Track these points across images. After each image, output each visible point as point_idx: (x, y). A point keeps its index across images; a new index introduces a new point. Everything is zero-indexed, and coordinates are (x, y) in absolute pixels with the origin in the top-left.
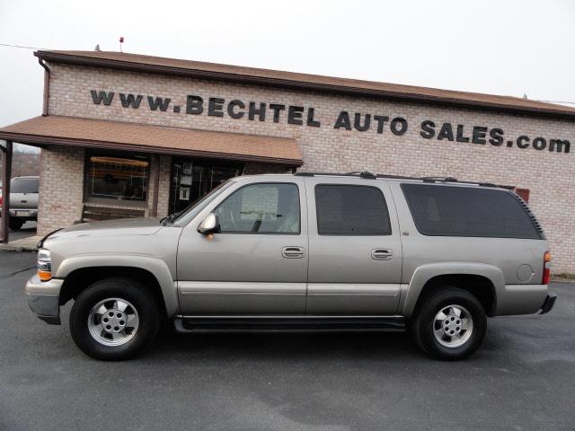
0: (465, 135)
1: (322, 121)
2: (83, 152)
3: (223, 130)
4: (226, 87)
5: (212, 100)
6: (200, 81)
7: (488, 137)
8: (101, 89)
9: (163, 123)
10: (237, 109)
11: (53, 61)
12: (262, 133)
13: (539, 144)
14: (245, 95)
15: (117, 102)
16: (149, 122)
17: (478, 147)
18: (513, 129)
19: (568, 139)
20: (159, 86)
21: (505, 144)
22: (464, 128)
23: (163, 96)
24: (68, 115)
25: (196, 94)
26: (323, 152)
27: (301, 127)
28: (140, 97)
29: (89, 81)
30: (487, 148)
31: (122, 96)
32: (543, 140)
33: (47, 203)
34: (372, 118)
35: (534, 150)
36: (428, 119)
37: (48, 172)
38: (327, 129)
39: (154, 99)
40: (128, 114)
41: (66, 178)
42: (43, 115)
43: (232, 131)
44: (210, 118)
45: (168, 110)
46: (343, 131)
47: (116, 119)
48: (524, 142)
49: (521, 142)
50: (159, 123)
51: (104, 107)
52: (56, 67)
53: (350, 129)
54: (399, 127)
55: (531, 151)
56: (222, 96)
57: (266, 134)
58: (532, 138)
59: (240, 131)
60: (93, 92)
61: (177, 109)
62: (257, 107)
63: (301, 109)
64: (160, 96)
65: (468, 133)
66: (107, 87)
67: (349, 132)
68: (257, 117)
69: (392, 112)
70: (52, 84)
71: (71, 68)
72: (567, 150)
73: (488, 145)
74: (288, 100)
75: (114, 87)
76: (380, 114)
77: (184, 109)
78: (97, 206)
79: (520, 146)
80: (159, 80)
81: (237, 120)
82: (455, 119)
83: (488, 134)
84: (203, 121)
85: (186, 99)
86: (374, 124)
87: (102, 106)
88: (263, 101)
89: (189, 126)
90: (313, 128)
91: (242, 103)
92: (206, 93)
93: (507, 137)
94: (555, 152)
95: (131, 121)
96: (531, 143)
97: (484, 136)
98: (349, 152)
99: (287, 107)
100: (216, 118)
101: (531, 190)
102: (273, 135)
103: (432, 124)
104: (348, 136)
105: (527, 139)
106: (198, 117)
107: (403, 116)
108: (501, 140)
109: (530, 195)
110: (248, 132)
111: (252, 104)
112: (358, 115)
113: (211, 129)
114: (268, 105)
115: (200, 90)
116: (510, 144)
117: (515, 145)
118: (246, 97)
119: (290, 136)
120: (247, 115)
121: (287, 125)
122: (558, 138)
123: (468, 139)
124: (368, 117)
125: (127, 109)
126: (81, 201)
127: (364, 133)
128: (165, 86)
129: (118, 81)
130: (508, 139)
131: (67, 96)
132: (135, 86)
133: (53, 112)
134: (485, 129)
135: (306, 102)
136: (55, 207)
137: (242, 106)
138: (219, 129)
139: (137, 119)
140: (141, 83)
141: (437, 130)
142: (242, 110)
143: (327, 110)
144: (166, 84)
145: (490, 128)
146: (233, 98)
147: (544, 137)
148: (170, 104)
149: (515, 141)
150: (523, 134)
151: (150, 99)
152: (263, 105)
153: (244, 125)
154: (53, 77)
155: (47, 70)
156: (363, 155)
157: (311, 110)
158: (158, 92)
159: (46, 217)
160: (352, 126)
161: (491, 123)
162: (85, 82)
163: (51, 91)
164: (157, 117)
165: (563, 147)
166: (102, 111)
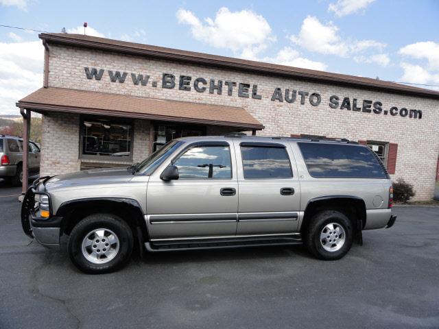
0: (358, 106)
1: (263, 94)
2: (78, 118)
3: (191, 101)
4: (193, 67)
5: (182, 77)
6: (173, 63)
7: (372, 108)
8: (93, 67)
9: (144, 95)
10: (201, 85)
11: (53, 42)
12: (220, 104)
13: (404, 113)
14: (207, 74)
15: (106, 78)
16: (132, 94)
17: (366, 114)
18: (388, 102)
19: (421, 109)
20: (140, 65)
21: (383, 112)
22: (358, 101)
23: (144, 73)
24: (65, 87)
25: (170, 72)
26: (264, 118)
27: (248, 99)
28: (125, 74)
29: (83, 60)
30: (372, 115)
31: (110, 73)
32: (406, 110)
33: (48, 160)
34: (297, 93)
35: (400, 117)
36: (334, 94)
37: (48, 135)
38: (266, 101)
39: (137, 76)
40: (115, 87)
41: (64, 139)
42: (45, 87)
43: (197, 101)
44: (181, 91)
45: (148, 85)
46: (277, 102)
47: (106, 91)
48: (394, 111)
49: (393, 111)
50: (140, 95)
51: (96, 81)
52: (55, 48)
53: (282, 101)
54: (315, 100)
55: (398, 117)
56: (189, 75)
57: (222, 104)
58: (399, 109)
59: (203, 102)
60: (86, 69)
61: (154, 85)
62: (216, 83)
63: (248, 86)
64: (141, 73)
65: (360, 105)
66: (97, 65)
67: (281, 103)
68: (216, 91)
69: (311, 89)
70: (51, 61)
71: (68, 49)
72: (420, 117)
73: (372, 113)
74: (238, 79)
75: (104, 66)
76: (302, 90)
77: (160, 84)
78: (91, 161)
79: (392, 113)
80: (140, 60)
81: (201, 94)
82: (352, 95)
83: (372, 105)
84: (175, 94)
85: (162, 76)
86: (299, 97)
87: (94, 81)
88: (221, 79)
89: (164, 98)
90: (256, 100)
91: (204, 80)
92: (177, 72)
93: (384, 108)
94: (413, 118)
95: (118, 93)
96: (398, 112)
97: (370, 107)
98: (282, 118)
99: (238, 83)
100: (185, 92)
101: (399, 144)
102: (228, 104)
103: (337, 99)
104: (281, 106)
105: (396, 109)
106: (171, 90)
107: (318, 92)
108: (380, 110)
109: (398, 148)
110: (210, 103)
111: (213, 81)
112: (287, 91)
113: (182, 100)
114: (224, 82)
115: (173, 70)
116: (386, 113)
117: (389, 113)
118: (208, 76)
119: (240, 106)
120: (208, 90)
121: (238, 98)
122: (415, 109)
123: (360, 109)
124: (295, 92)
125: (115, 84)
126: (77, 158)
127: (292, 104)
128: (145, 66)
129: (107, 61)
130: (385, 109)
131: (64, 72)
132: (121, 65)
133: (52, 85)
134: (371, 102)
135: (252, 81)
136: (54, 163)
137: (205, 82)
138: (188, 100)
139: (123, 92)
140: (126, 63)
141: (341, 102)
142: (205, 86)
143: (266, 87)
144: (146, 64)
145: (374, 102)
146: (198, 76)
147: (407, 108)
148: (149, 80)
149: (389, 110)
150: (394, 106)
151: (133, 75)
152: (220, 82)
153: (206, 97)
154: (51, 55)
155: (47, 49)
156: (292, 120)
157: (255, 87)
158: (140, 70)
159: (47, 172)
160: (284, 99)
161: (374, 98)
162: (79, 61)
163: (50, 67)
164: (139, 90)
165: (418, 115)
166: (93, 85)
